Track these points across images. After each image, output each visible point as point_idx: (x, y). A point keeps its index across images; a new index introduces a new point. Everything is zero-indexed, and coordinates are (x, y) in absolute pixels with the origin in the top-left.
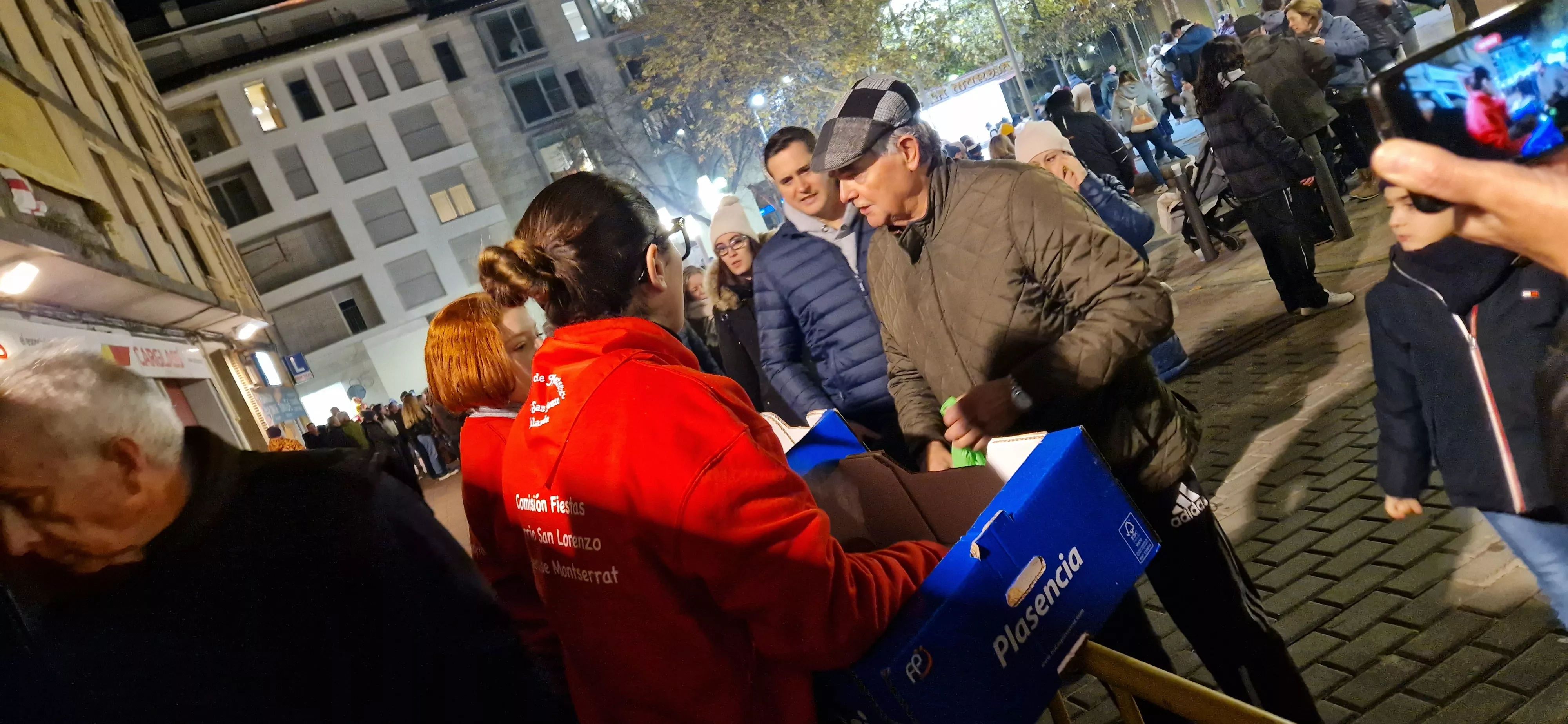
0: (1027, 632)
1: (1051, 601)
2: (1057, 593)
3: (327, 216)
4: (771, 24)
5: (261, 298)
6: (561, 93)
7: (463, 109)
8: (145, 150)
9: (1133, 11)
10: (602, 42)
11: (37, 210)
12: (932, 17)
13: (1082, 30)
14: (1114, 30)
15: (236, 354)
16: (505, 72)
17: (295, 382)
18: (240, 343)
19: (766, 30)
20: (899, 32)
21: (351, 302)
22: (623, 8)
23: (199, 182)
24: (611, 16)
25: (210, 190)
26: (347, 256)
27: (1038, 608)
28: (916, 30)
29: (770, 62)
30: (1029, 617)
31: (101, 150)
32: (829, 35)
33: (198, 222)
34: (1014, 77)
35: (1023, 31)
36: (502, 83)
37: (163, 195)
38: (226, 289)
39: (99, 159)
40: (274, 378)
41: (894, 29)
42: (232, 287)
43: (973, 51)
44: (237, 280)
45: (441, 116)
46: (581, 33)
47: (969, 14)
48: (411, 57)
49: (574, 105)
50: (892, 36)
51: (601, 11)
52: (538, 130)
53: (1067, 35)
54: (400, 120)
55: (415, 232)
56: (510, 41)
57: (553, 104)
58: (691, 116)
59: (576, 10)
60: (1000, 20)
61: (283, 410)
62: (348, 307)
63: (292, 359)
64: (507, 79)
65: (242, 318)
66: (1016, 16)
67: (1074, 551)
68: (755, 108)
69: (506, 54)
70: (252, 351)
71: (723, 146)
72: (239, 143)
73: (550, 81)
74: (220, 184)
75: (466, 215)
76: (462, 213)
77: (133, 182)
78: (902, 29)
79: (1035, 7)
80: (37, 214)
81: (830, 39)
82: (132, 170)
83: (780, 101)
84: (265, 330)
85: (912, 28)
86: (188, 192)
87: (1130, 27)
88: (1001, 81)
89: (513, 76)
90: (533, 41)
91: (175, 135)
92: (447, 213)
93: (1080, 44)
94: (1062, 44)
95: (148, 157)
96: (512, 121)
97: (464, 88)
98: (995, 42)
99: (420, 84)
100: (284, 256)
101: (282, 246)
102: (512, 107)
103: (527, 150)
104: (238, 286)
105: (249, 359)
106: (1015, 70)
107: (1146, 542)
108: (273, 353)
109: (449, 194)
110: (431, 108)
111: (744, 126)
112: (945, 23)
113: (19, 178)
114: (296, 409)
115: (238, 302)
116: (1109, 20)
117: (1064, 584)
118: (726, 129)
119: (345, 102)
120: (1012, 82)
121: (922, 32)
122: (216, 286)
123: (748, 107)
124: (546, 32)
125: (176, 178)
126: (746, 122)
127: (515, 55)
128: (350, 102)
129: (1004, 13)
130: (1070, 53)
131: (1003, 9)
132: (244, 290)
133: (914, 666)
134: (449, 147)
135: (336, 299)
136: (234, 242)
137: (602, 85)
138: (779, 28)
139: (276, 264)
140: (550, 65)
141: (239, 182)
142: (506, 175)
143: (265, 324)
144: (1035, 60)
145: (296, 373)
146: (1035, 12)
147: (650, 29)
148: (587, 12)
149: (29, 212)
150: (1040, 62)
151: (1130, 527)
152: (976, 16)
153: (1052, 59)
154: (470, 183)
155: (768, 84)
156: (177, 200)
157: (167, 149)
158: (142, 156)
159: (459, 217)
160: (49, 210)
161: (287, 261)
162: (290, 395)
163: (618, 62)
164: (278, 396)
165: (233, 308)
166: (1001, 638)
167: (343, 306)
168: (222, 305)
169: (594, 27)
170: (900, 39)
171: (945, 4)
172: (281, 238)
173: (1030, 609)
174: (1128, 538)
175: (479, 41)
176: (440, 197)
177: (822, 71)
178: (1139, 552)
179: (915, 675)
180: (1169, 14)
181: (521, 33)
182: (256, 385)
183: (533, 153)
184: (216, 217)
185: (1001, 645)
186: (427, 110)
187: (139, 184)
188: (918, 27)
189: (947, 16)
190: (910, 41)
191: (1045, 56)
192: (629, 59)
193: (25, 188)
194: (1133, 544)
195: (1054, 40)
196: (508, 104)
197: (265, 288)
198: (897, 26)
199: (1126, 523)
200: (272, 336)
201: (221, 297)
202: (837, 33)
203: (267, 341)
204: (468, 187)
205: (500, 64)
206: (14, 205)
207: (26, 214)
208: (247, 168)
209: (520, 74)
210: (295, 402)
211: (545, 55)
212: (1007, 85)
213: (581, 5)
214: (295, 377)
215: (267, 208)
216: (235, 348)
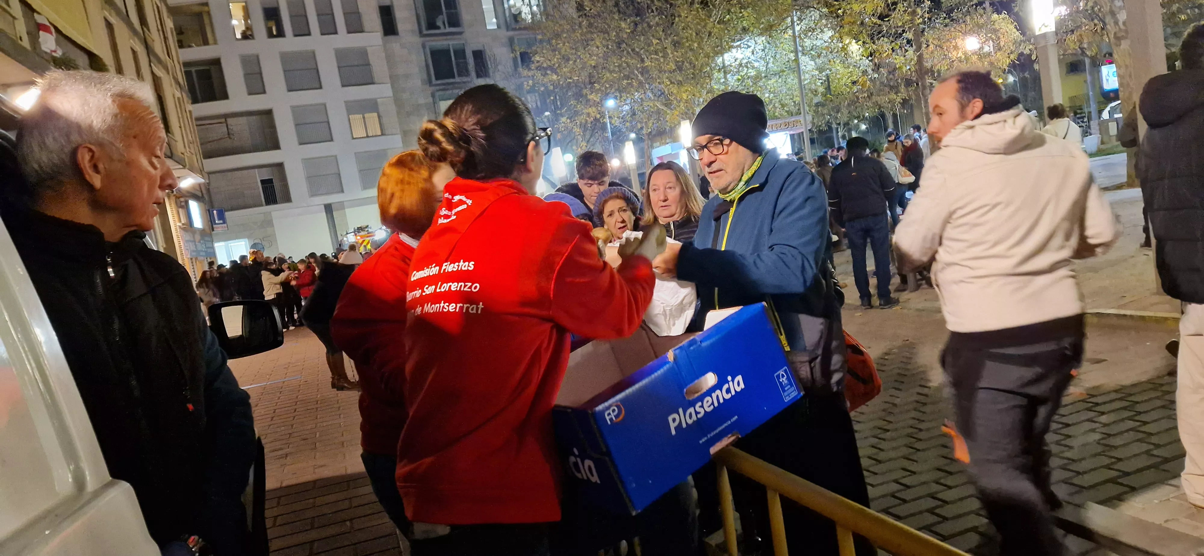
0: (694, 418)
1: (716, 404)
2: (721, 401)
3: (268, 113)
4: (633, 50)
5: (204, 161)
6: (466, 64)
7: (390, 59)
8: (145, 29)
9: (899, 105)
10: (505, 34)
11: (55, 51)
12: (752, 73)
13: (859, 109)
14: (883, 115)
15: (174, 198)
16: (428, 39)
17: (213, 230)
18: (179, 190)
19: (628, 53)
20: (725, 77)
21: (270, 181)
22: (527, 12)
23: (179, 63)
24: (516, 17)
25: (186, 72)
26: (276, 146)
27: (706, 405)
28: (739, 80)
29: (627, 77)
30: (698, 409)
31: (113, 20)
32: (674, 68)
33: (171, 92)
34: (802, 133)
35: (816, 100)
36: (424, 46)
37: (150, 66)
38: (180, 147)
39: (109, 26)
40: (198, 222)
41: (722, 75)
42: (185, 147)
43: (777, 105)
44: (190, 143)
45: (372, 59)
46: (492, 24)
47: (780, 77)
48: (360, 11)
49: (473, 74)
50: (720, 79)
51: (510, 10)
52: (441, 87)
53: (847, 111)
54: (341, 55)
55: (332, 140)
56: (437, 17)
57: (458, 71)
58: (559, 103)
59: (492, 6)
60: (801, 87)
61: (199, 249)
62: (267, 184)
63: (215, 212)
64: (428, 45)
65: (186, 171)
66: (813, 87)
67: (739, 378)
68: (607, 108)
69: (432, 25)
70: (187, 199)
71: (577, 130)
72: (215, 43)
73: (460, 53)
74: (193, 69)
75: (372, 136)
76: (370, 134)
77: (130, 50)
78: (728, 76)
79: (829, 86)
80: (54, 54)
81: (674, 71)
82: (131, 41)
83: (627, 108)
84: (200, 185)
85: (735, 77)
86: (169, 68)
87: (895, 116)
88: (792, 132)
89: (433, 43)
90: (454, 21)
91: (169, 24)
92: (359, 132)
93: (856, 121)
94: (843, 117)
95: (146, 35)
96: (425, 76)
97: (394, 43)
98: (794, 102)
99: (362, 31)
100: (229, 134)
101: (229, 127)
102: (427, 66)
103: (431, 100)
104: (189, 148)
105: (183, 204)
106: (804, 126)
107: (793, 389)
108: (202, 204)
109: (364, 118)
110: (366, 51)
111: (596, 119)
112: (761, 79)
113: (48, 24)
114: (209, 250)
115: (186, 160)
116: (880, 107)
117: (728, 397)
118: (582, 119)
119: (303, 31)
120: (800, 135)
121: (743, 82)
122: (173, 143)
123: (602, 106)
124: (466, 16)
125: (163, 56)
126: (598, 116)
127: (438, 28)
128: (307, 32)
129: (806, 82)
130: (846, 124)
131: (805, 80)
132: (193, 151)
133: (611, 413)
134: (373, 83)
135: (258, 176)
136: (195, 115)
137: (497, 65)
138: (638, 54)
139: (221, 139)
140: (464, 42)
141: (208, 71)
142: (408, 114)
143: (203, 181)
144: (820, 124)
145: (216, 224)
146: (828, 88)
147: (542, 32)
148: (500, 10)
149: (49, 51)
150: (824, 125)
151: (783, 376)
152: (784, 80)
153: (833, 126)
154: (381, 114)
155: (621, 92)
156: (160, 72)
157: (161, 33)
158: (141, 32)
159: (368, 137)
160: (64, 54)
161: (230, 138)
162: (206, 239)
163: (513, 51)
164: (198, 237)
165: (181, 163)
166: (675, 416)
167: (263, 182)
168: (173, 158)
169: (502, 22)
170: (725, 83)
171: (763, 66)
172: (230, 121)
173: (700, 404)
174: (781, 383)
175: (414, 12)
176: (356, 118)
177: (663, 93)
178: (786, 394)
179: (611, 420)
180: (924, 111)
181: (447, 13)
182: (183, 224)
183: (434, 103)
184: (186, 93)
185: (674, 420)
186: (363, 53)
187: (134, 52)
188: (740, 78)
189: (763, 75)
190: (733, 86)
191: (828, 122)
192: (522, 50)
193: (51, 33)
194: (783, 388)
195: (838, 112)
196: (424, 64)
197: (208, 155)
198: (725, 72)
199: (781, 372)
200: (204, 192)
201: (174, 151)
202: (680, 68)
203: (200, 194)
204: (379, 117)
205: (425, 32)
206: (39, 43)
207: (46, 53)
208: (217, 62)
209: (440, 43)
210: (209, 245)
211: (460, 33)
212: (796, 137)
213: (496, 3)
214: (214, 226)
215: (225, 96)
216: (175, 193)
